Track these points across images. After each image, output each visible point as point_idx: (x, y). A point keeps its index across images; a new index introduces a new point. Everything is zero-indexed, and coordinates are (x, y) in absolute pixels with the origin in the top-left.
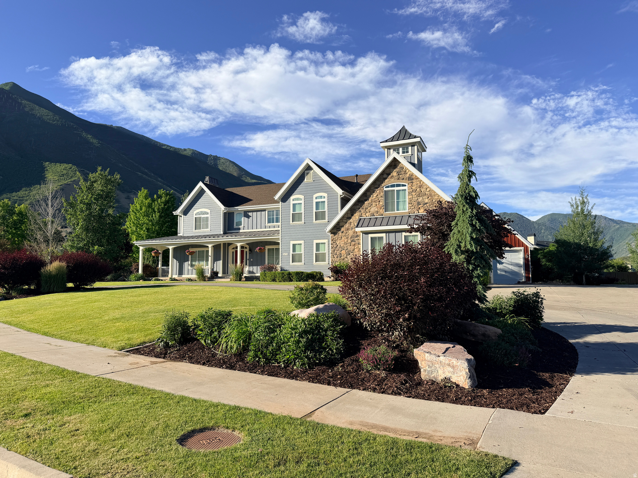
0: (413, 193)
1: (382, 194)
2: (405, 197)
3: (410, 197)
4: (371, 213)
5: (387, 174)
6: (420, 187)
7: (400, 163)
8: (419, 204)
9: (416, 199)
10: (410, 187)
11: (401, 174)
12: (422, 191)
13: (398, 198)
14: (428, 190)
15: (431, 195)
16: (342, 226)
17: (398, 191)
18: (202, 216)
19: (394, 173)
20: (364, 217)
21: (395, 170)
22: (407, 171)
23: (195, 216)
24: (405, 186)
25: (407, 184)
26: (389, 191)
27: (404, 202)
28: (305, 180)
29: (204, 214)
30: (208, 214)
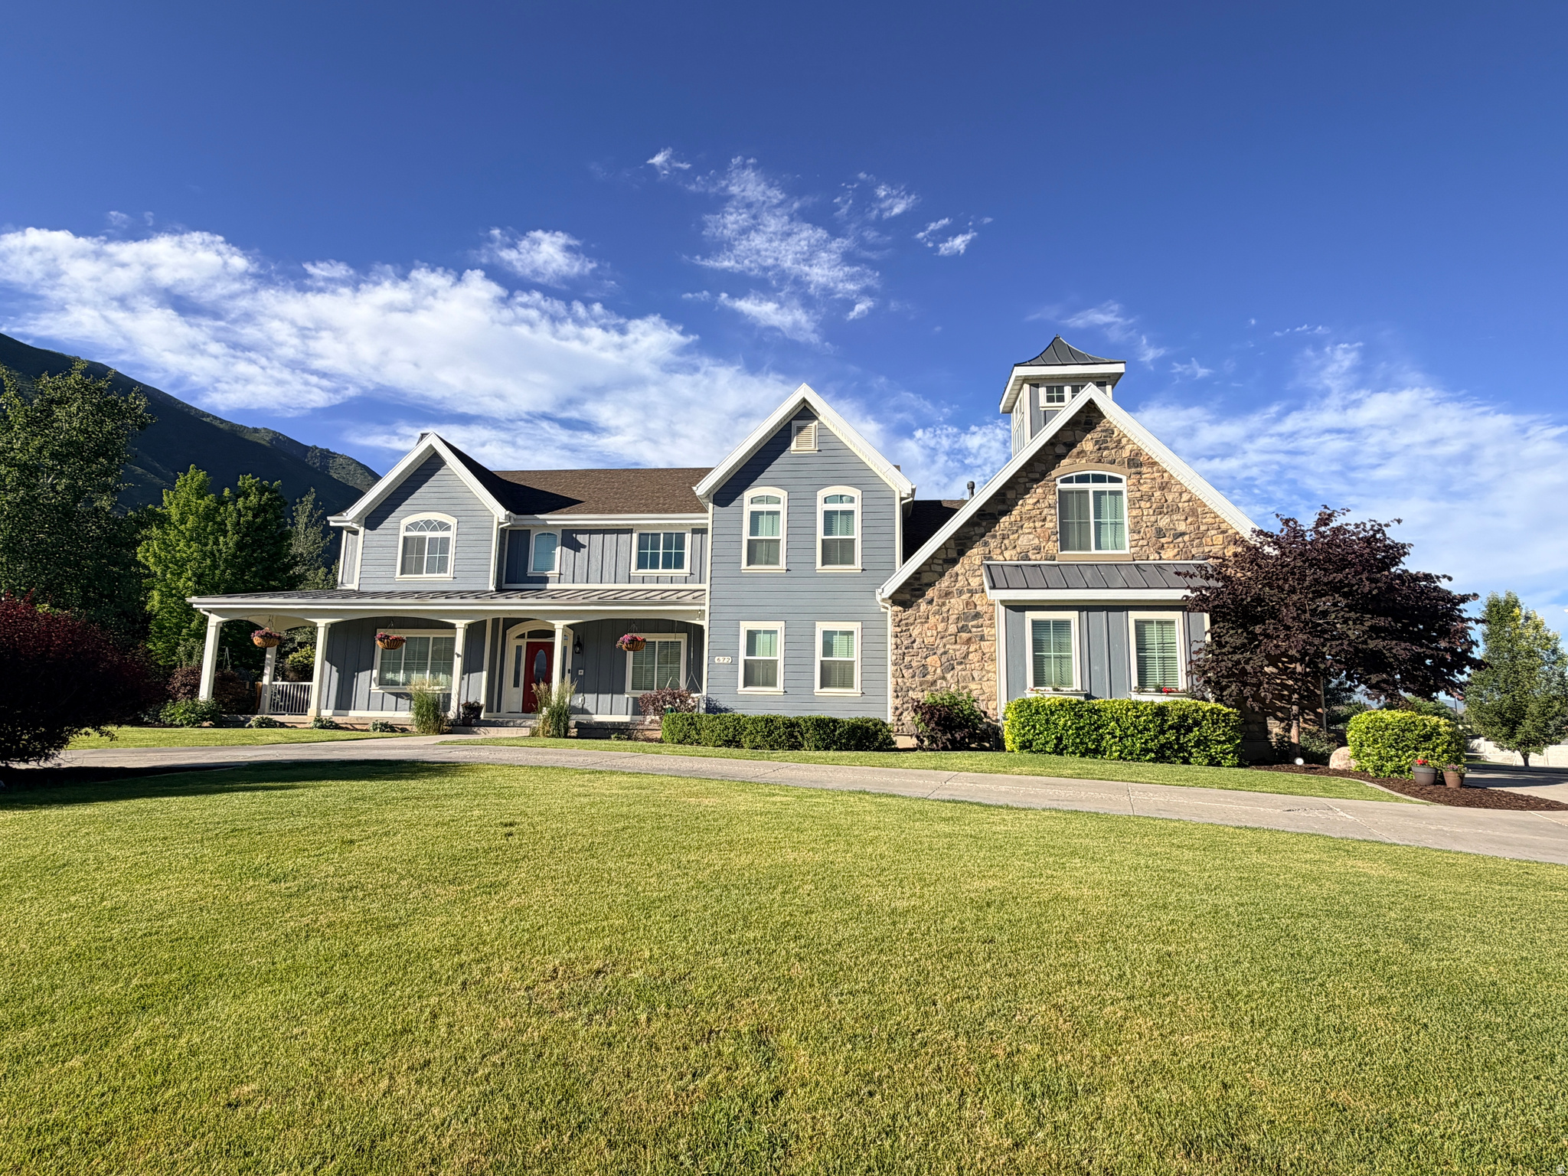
0: (1143, 504)
1: (1053, 499)
2: (1117, 512)
3: (1134, 513)
4: (1018, 550)
5: (1065, 444)
6: (1163, 487)
7: (1101, 416)
8: (1160, 533)
9: (1153, 519)
10: (1134, 484)
11: (1106, 448)
12: (1170, 498)
13: (1098, 514)
14: (1185, 497)
15: (1193, 512)
16: (931, 585)
17: (1098, 495)
18: (429, 534)
19: (1088, 444)
20: (998, 559)
21: (1089, 436)
22: (1124, 441)
23: (403, 533)
24: (1119, 480)
25: (1124, 478)
26: (1071, 492)
27: (1117, 525)
28: (793, 446)
29: (434, 529)
30: (448, 528)
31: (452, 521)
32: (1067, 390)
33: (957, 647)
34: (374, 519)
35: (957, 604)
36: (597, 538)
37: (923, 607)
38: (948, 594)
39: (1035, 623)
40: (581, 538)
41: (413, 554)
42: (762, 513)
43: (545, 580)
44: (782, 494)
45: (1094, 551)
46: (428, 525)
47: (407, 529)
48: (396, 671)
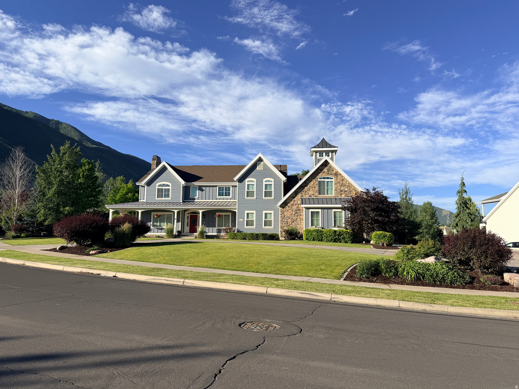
0: (337, 184)
1: (317, 183)
2: (332, 186)
3: (336, 186)
4: (309, 195)
5: (320, 170)
6: (342, 180)
7: (329, 163)
8: (341, 191)
9: (340, 188)
10: (336, 180)
11: (330, 171)
12: (344, 183)
13: (327, 187)
14: (347, 182)
15: (349, 186)
16: (289, 203)
17: (327, 182)
18: (164, 188)
19: (325, 170)
20: (304, 197)
21: (326, 168)
22: (334, 169)
24: (333, 179)
25: (334, 178)
26: (321, 181)
27: (332, 189)
28: (257, 168)
29: (165, 186)
30: (169, 186)
31: (170, 184)
32: (324, 154)
33: (295, 217)
34: (149, 183)
35: (295, 207)
36: (208, 188)
37: (287, 208)
38: (293, 205)
39: (311, 212)
40: (204, 188)
41: (161, 193)
42: (250, 184)
43: (194, 199)
44: (255, 180)
45: (326, 195)
46: (164, 185)
47: (158, 186)
48: (157, 222)
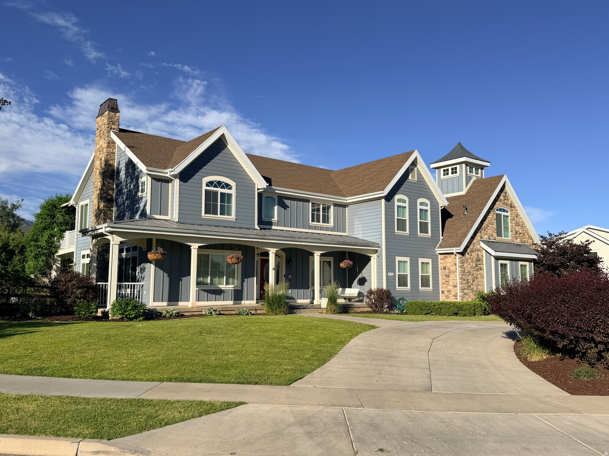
0: (513, 221)
1: (495, 216)
2: (507, 224)
3: (511, 224)
4: (488, 235)
5: (498, 196)
6: (517, 216)
8: (517, 233)
9: (515, 227)
10: (511, 214)
11: (505, 199)
12: (518, 220)
13: (504, 224)
14: (521, 220)
15: (522, 226)
16: (469, 247)
17: (504, 216)
18: (219, 190)
19: (502, 198)
20: (484, 239)
21: (502, 194)
22: (509, 197)
23: (204, 188)
25: (509, 211)
26: (499, 214)
28: (410, 177)
31: (233, 184)
32: (474, 169)
33: (475, 272)
34: (185, 176)
35: (475, 255)
36: (294, 203)
37: (467, 255)
38: (472, 251)
39: (500, 265)
40: (288, 202)
41: (212, 202)
42: (401, 206)
43: (272, 224)
44: (407, 199)
45: (504, 237)
46: (219, 184)
47: (207, 185)
48: (206, 276)
